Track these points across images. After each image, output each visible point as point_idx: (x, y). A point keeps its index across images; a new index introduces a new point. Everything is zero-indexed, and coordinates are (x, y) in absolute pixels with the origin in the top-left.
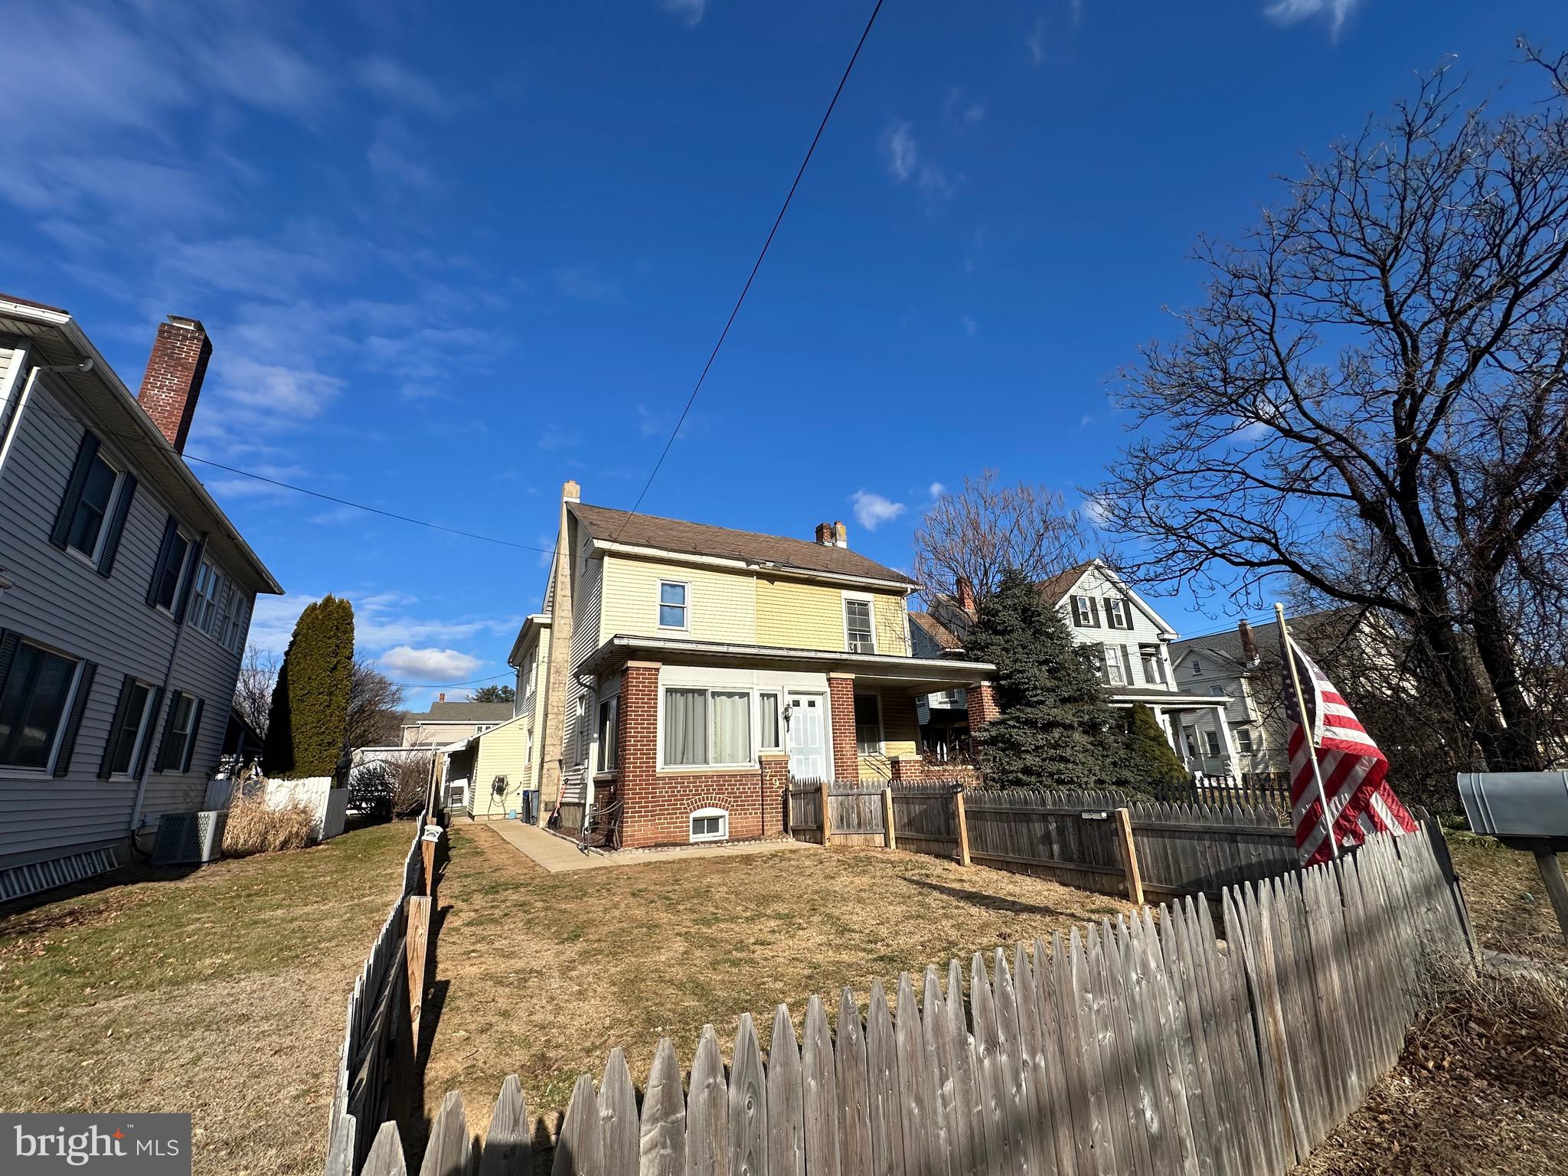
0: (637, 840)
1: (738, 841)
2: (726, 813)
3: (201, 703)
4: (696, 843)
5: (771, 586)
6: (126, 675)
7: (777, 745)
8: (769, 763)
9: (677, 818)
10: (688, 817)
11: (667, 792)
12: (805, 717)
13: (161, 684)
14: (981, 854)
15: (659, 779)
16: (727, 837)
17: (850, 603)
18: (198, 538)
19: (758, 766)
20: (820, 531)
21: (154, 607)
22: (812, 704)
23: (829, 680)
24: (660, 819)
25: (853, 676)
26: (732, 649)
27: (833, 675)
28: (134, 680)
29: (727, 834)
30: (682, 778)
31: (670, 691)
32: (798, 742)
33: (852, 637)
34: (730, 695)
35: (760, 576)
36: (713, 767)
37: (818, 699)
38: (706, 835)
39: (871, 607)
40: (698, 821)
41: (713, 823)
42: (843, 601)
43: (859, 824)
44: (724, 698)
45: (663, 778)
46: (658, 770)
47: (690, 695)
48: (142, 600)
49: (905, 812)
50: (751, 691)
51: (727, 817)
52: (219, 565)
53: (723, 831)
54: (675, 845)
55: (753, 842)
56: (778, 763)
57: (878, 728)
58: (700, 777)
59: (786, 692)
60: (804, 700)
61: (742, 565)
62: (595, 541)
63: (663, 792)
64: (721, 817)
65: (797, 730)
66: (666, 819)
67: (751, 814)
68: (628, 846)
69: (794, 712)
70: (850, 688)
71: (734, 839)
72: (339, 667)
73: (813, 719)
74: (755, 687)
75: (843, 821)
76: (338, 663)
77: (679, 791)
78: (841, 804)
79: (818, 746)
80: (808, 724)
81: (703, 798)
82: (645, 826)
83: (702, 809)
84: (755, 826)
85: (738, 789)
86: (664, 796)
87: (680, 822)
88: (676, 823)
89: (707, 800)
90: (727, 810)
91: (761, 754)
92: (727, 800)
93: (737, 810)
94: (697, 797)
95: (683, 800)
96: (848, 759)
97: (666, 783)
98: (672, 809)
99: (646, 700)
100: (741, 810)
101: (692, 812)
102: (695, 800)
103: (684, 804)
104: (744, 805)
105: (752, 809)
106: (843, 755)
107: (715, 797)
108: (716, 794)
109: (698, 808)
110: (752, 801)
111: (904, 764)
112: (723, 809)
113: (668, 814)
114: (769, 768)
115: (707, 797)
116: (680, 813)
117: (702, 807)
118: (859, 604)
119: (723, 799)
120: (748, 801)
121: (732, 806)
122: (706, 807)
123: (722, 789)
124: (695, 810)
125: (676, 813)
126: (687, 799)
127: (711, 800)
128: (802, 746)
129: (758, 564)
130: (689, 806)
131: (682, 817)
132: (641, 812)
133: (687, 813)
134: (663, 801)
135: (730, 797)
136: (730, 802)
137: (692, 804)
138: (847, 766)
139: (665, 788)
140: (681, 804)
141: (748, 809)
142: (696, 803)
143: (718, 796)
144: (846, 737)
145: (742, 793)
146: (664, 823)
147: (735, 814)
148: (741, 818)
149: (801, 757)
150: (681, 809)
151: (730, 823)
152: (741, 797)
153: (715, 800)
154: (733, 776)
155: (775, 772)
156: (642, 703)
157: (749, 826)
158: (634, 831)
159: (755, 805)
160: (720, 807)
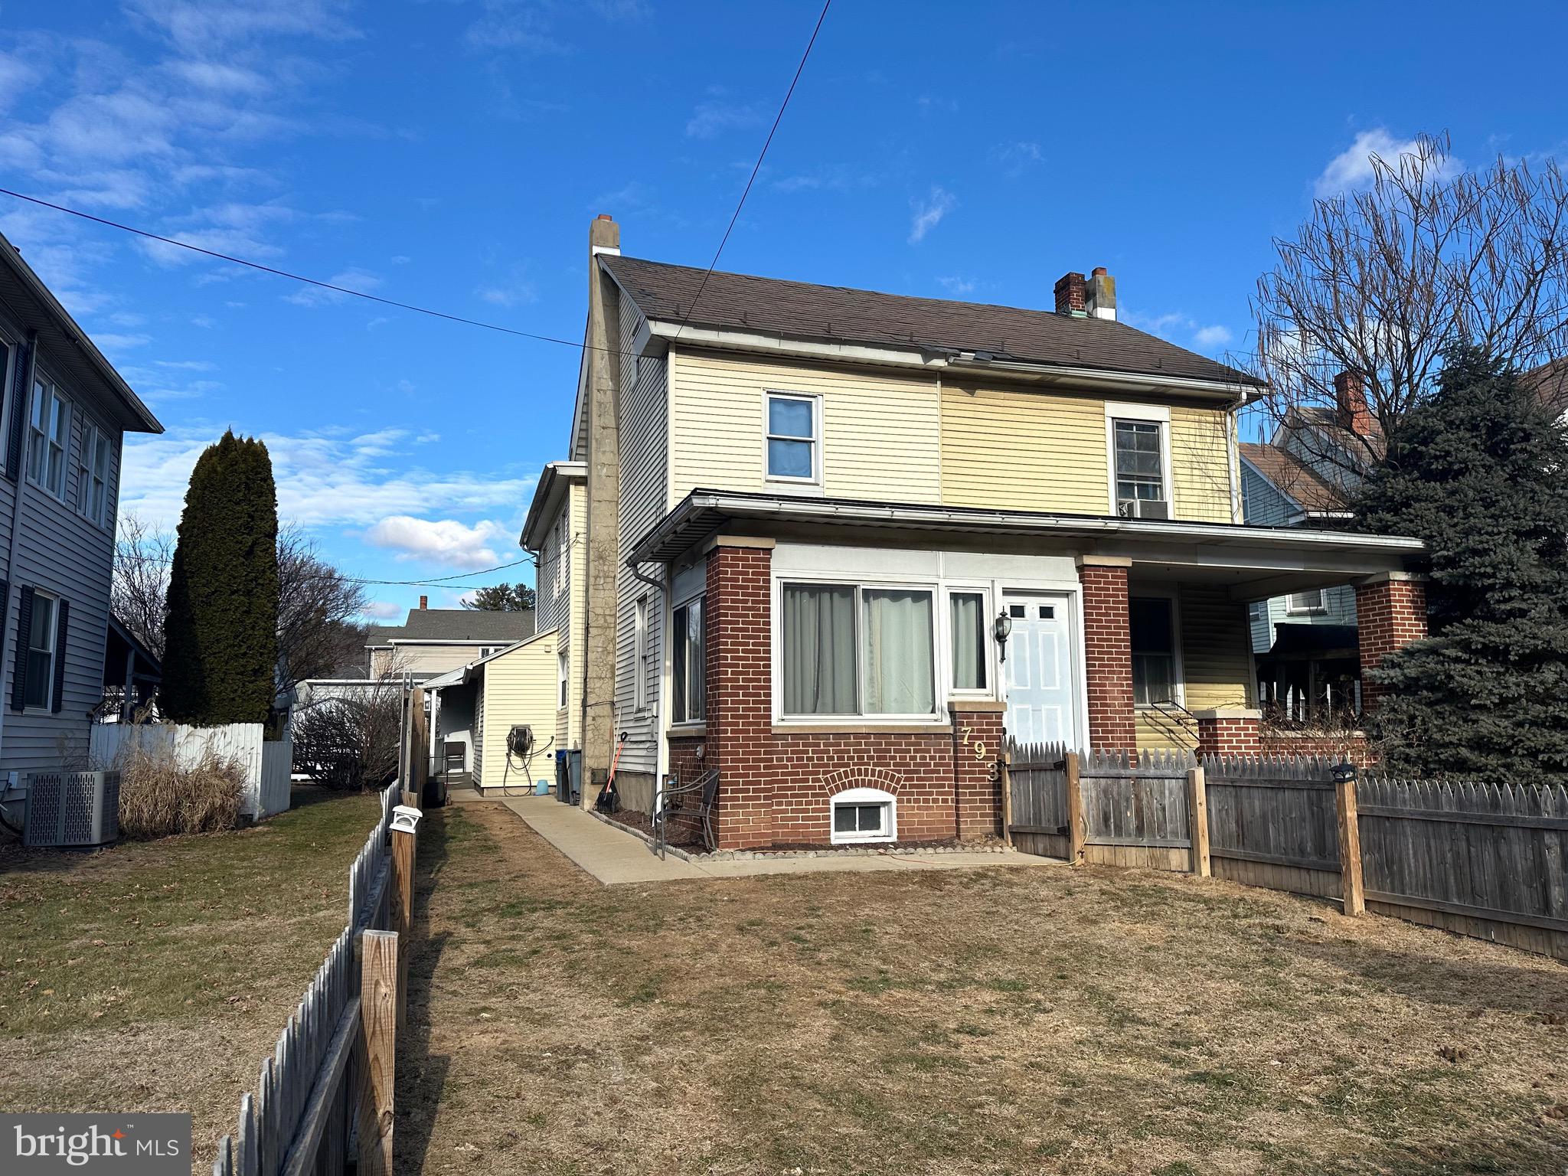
0: (743, 836)
1: (915, 845)
2: (892, 798)
3: (64, 606)
4: (842, 847)
5: (969, 399)
7: (982, 683)
8: (968, 715)
9: (808, 803)
10: (827, 803)
11: (790, 759)
12: (1034, 636)
13: (5, 578)
14: (1387, 895)
15: (776, 736)
16: (894, 839)
17: (1121, 424)
18: (23, 340)
19: (947, 721)
20: (1063, 289)
22: (1046, 613)
23: (1081, 569)
24: (780, 804)
25: (1127, 562)
26: (899, 514)
27: (1089, 560)
29: (895, 834)
30: (816, 736)
31: (791, 589)
32: (1021, 679)
33: (1124, 489)
34: (896, 596)
35: (948, 379)
36: (868, 720)
37: (1059, 605)
38: (858, 833)
39: (1165, 431)
40: (846, 815)
41: (870, 814)
42: (1109, 423)
43: (1140, 830)
44: (885, 602)
45: (784, 736)
46: (774, 722)
47: (826, 597)
49: (1233, 813)
50: (934, 590)
51: (894, 805)
52: (61, 384)
53: (888, 828)
54: (807, 847)
55: (940, 850)
56: (983, 715)
57: (1171, 659)
58: (844, 735)
59: (999, 592)
60: (1032, 605)
61: (914, 359)
62: (652, 324)
63: (784, 760)
64: (885, 804)
65: (1020, 660)
66: (790, 804)
67: (935, 801)
68: (729, 846)
69: (1015, 626)
70: (1122, 584)
71: (907, 842)
72: (258, 550)
73: (1049, 640)
74: (943, 583)
75: (1109, 822)
76: (254, 543)
77: (810, 759)
78: (1105, 792)
79: (1058, 688)
80: (1040, 650)
81: (852, 771)
82: (756, 814)
83: (852, 790)
84: (943, 822)
85: (913, 758)
86: (786, 767)
87: (814, 811)
88: (807, 811)
89: (860, 774)
90: (894, 792)
91: (952, 699)
92: (893, 776)
93: (912, 794)
94: (842, 770)
95: (818, 773)
96: (1116, 712)
97: (788, 745)
98: (800, 788)
99: (750, 604)
100: (919, 794)
101: (833, 793)
102: (839, 775)
103: (819, 780)
104: (924, 786)
105: (938, 793)
106: (1106, 705)
107: (873, 771)
108: (875, 765)
109: (845, 788)
110: (937, 779)
111: (1225, 725)
112: (888, 790)
113: (793, 796)
114: (968, 724)
115: (859, 770)
116: (814, 795)
117: (851, 787)
118: (1139, 427)
119: (887, 774)
120: (931, 779)
121: (904, 786)
122: (857, 786)
123: (885, 758)
124: (839, 791)
125: (806, 796)
126: (825, 773)
127: (866, 775)
128: (1029, 688)
129: (945, 356)
130: (828, 784)
131: (817, 803)
132: (748, 791)
133: (825, 795)
134: (783, 774)
135: (899, 772)
136: (899, 779)
137: (834, 781)
138: (1113, 725)
139: (786, 752)
140: (814, 781)
141: (931, 794)
142: (840, 779)
143: (878, 769)
144: (1114, 672)
145: (920, 765)
146: (786, 811)
147: (909, 801)
148: (919, 808)
149: (1026, 706)
150: (814, 788)
151: (898, 816)
152: (918, 772)
153: (873, 775)
154: (903, 735)
155: (979, 731)
156: (744, 609)
157: (933, 822)
158: (738, 822)
159: (943, 786)
160: (882, 788)
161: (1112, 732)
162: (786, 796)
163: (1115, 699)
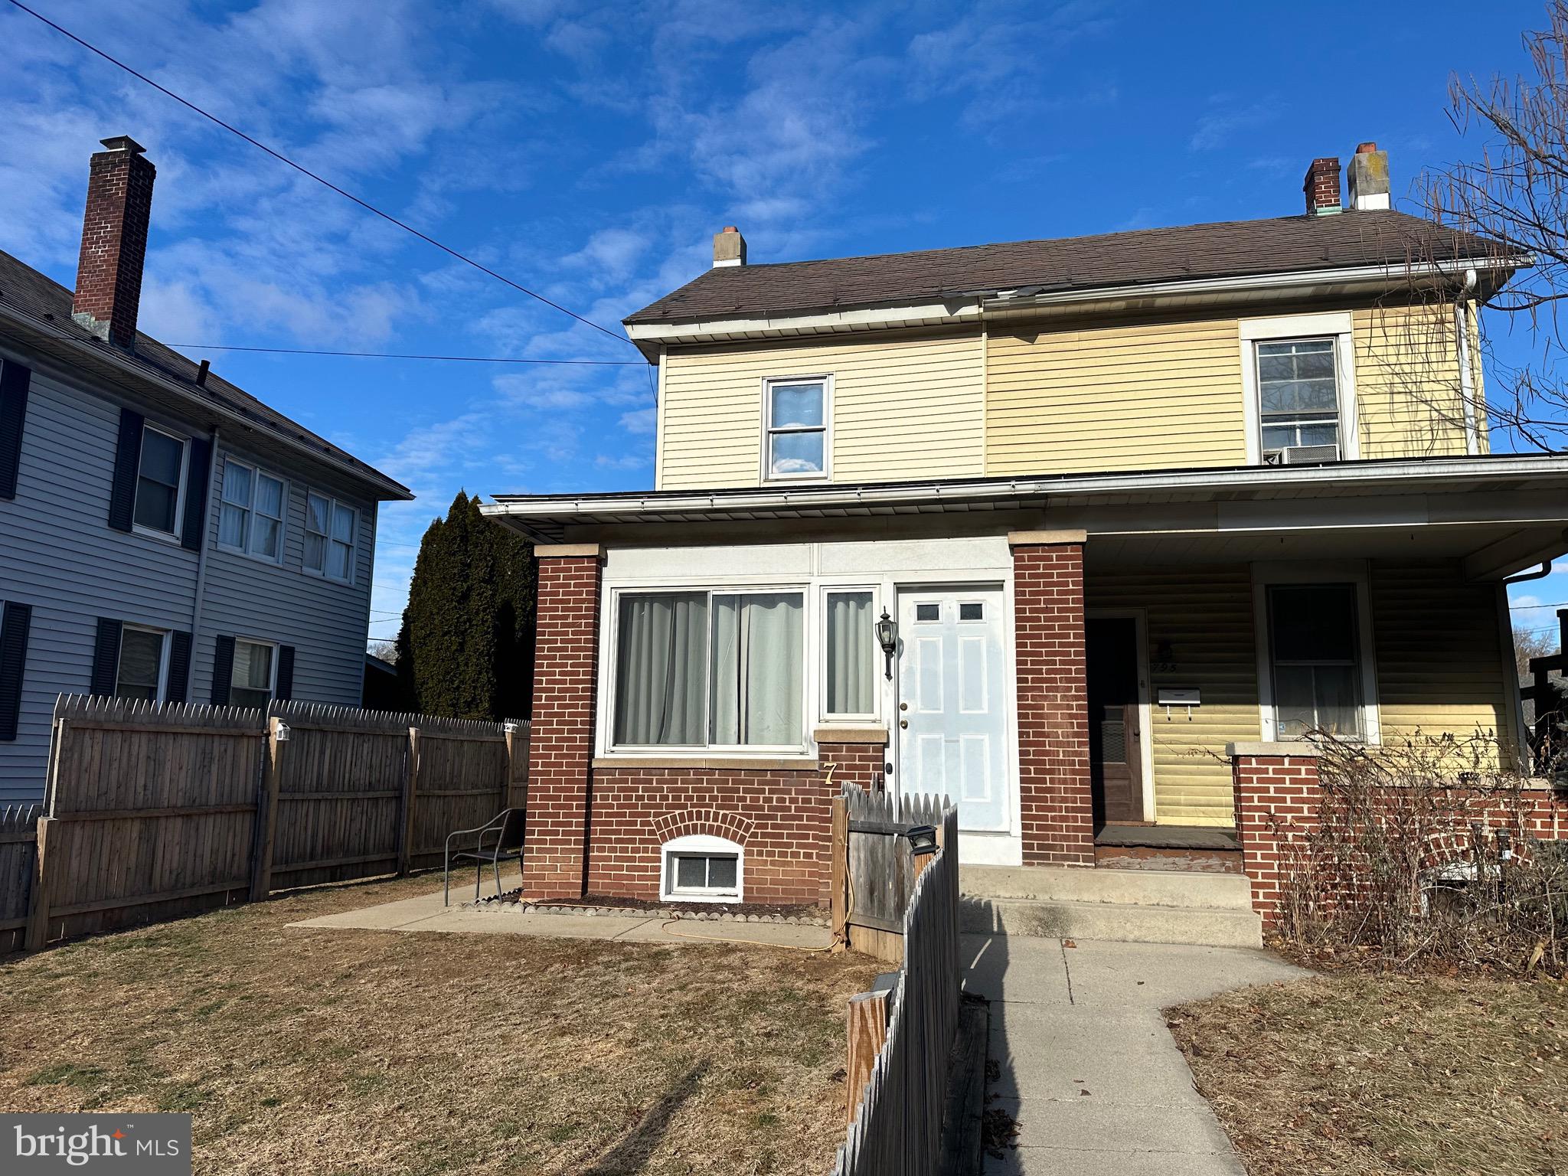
0: (549, 885)
2: (738, 849)
3: (287, 654)
4: (672, 905)
5: (1030, 348)
6: (99, 618)
8: (840, 747)
9: (634, 850)
10: (658, 851)
11: (615, 798)
12: (951, 644)
13: (186, 629)
15: (602, 771)
16: (741, 900)
17: (1265, 345)
18: (204, 436)
19: (813, 754)
21: (129, 530)
22: (972, 612)
23: (1013, 548)
25: (1081, 536)
27: (1023, 537)
28: (118, 624)
29: (741, 895)
30: (648, 771)
31: (627, 602)
32: (929, 700)
35: (996, 328)
36: (725, 751)
37: (990, 601)
38: (707, 889)
39: (1345, 348)
40: (692, 866)
41: (722, 868)
42: (1247, 348)
44: (755, 609)
45: (610, 771)
46: (599, 753)
48: (104, 524)
50: (805, 591)
51: (741, 858)
52: (266, 466)
53: (739, 887)
54: (623, 902)
57: (1357, 669)
58: (684, 771)
59: (897, 588)
60: (950, 604)
62: (629, 328)
63: (610, 798)
64: (733, 856)
65: (930, 675)
66: (614, 850)
67: (795, 855)
68: (532, 895)
70: (1074, 566)
71: (753, 905)
73: (973, 650)
74: (816, 581)
77: (639, 798)
79: (986, 711)
80: (960, 662)
81: (690, 814)
82: (564, 860)
83: (688, 837)
84: (804, 882)
85: (768, 800)
86: (611, 806)
87: (642, 859)
88: (633, 859)
89: (699, 818)
90: (741, 842)
91: (824, 726)
92: (741, 822)
93: (765, 845)
94: (677, 812)
95: (648, 815)
96: (1059, 744)
97: (614, 781)
98: (626, 832)
99: (570, 620)
100: (773, 845)
101: (665, 840)
102: (674, 818)
103: (649, 824)
104: (781, 836)
105: (799, 846)
106: (1043, 734)
107: (716, 814)
108: (719, 807)
109: (679, 834)
110: (799, 827)
111: (1254, 765)
112: (733, 839)
113: (618, 841)
114: (834, 759)
115: (699, 813)
116: (642, 841)
117: (687, 833)
118: (1299, 347)
119: (733, 818)
120: (791, 827)
121: (754, 835)
122: (695, 832)
123: (732, 799)
124: (672, 837)
125: (633, 841)
126: (656, 815)
127: (707, 819)
128: (941, 712)
129: (976, 301)
130: (659, 828)
131: (646, 850)
132: (557, 833)
133: (655, 841)
134: (608, 815)
135: (749, 817)
136: (748, 827)
137: (667, 825)
138: (1052, 762)
139: (612, 790)
140: (643, 824)
141: (790, 845)
142: (675, 822)
143: (722, 812)
144: (1056, 690)
145: (776, 809)
146: (609, 859)
147: (760, 853)
148: (773, 863)
149: (936, 736)
150: (642, 832)
151: (746, 871)
152: (774, 818)
153: (716, 819)
154: (758, 771)
155: (849, 767)
156: (564, 625)
157: (792, 882)
158: (543, 868)
159: (807, 837)
160: (726, 836)
161: (1051, 772)
162: (610, 841)
163: (1057, 726)
